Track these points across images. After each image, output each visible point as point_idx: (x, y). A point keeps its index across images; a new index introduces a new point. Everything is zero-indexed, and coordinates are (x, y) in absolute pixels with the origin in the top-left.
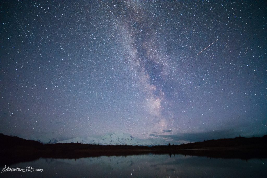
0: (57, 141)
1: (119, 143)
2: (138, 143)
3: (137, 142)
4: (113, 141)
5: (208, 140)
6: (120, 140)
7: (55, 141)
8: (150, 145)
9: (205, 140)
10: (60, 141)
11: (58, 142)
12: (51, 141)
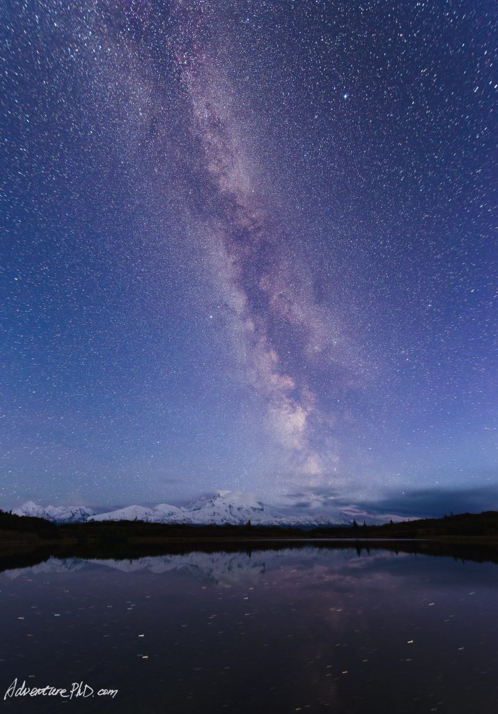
0: (88, 515)
1: (232, 518)
2: (278, 520)
3: (276, 517)
4: (219, 514)
5: (454, 514)
6: (235, 511)
7: (83, 515)
8: (307, 523)
9: (447, 515)
10: (94, 515)
11: (89, 519)
12: (73, 515)
